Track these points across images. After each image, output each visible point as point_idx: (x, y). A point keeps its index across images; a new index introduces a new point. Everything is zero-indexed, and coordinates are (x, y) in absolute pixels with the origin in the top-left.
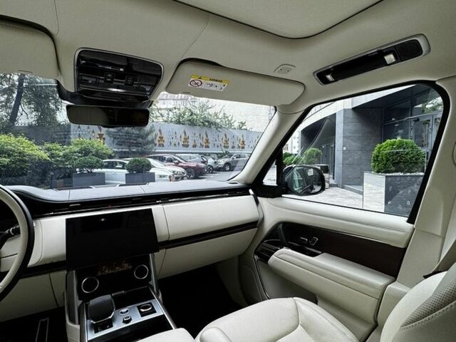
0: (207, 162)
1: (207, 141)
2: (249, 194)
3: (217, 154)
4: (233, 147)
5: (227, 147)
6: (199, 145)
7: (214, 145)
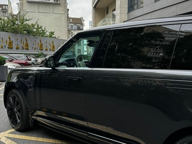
0: (31, 59)
1: (27, 45)
4: (46, 50)
5: (42, 50)
6: (21, 48)
7: (32, 48)
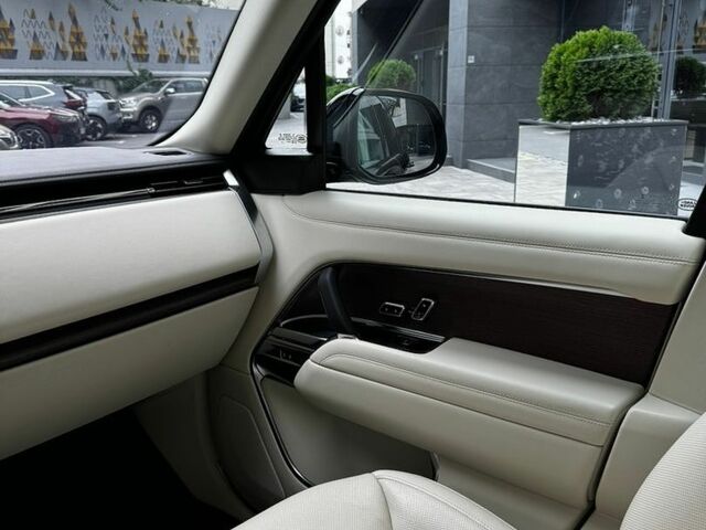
0: (84, 103)
1: (78, 39)
2: (224, 186)
3: (114, 79)
4: (163, 59)
5: (145, 59)
6: (53, 51)
7: (103, 51)
